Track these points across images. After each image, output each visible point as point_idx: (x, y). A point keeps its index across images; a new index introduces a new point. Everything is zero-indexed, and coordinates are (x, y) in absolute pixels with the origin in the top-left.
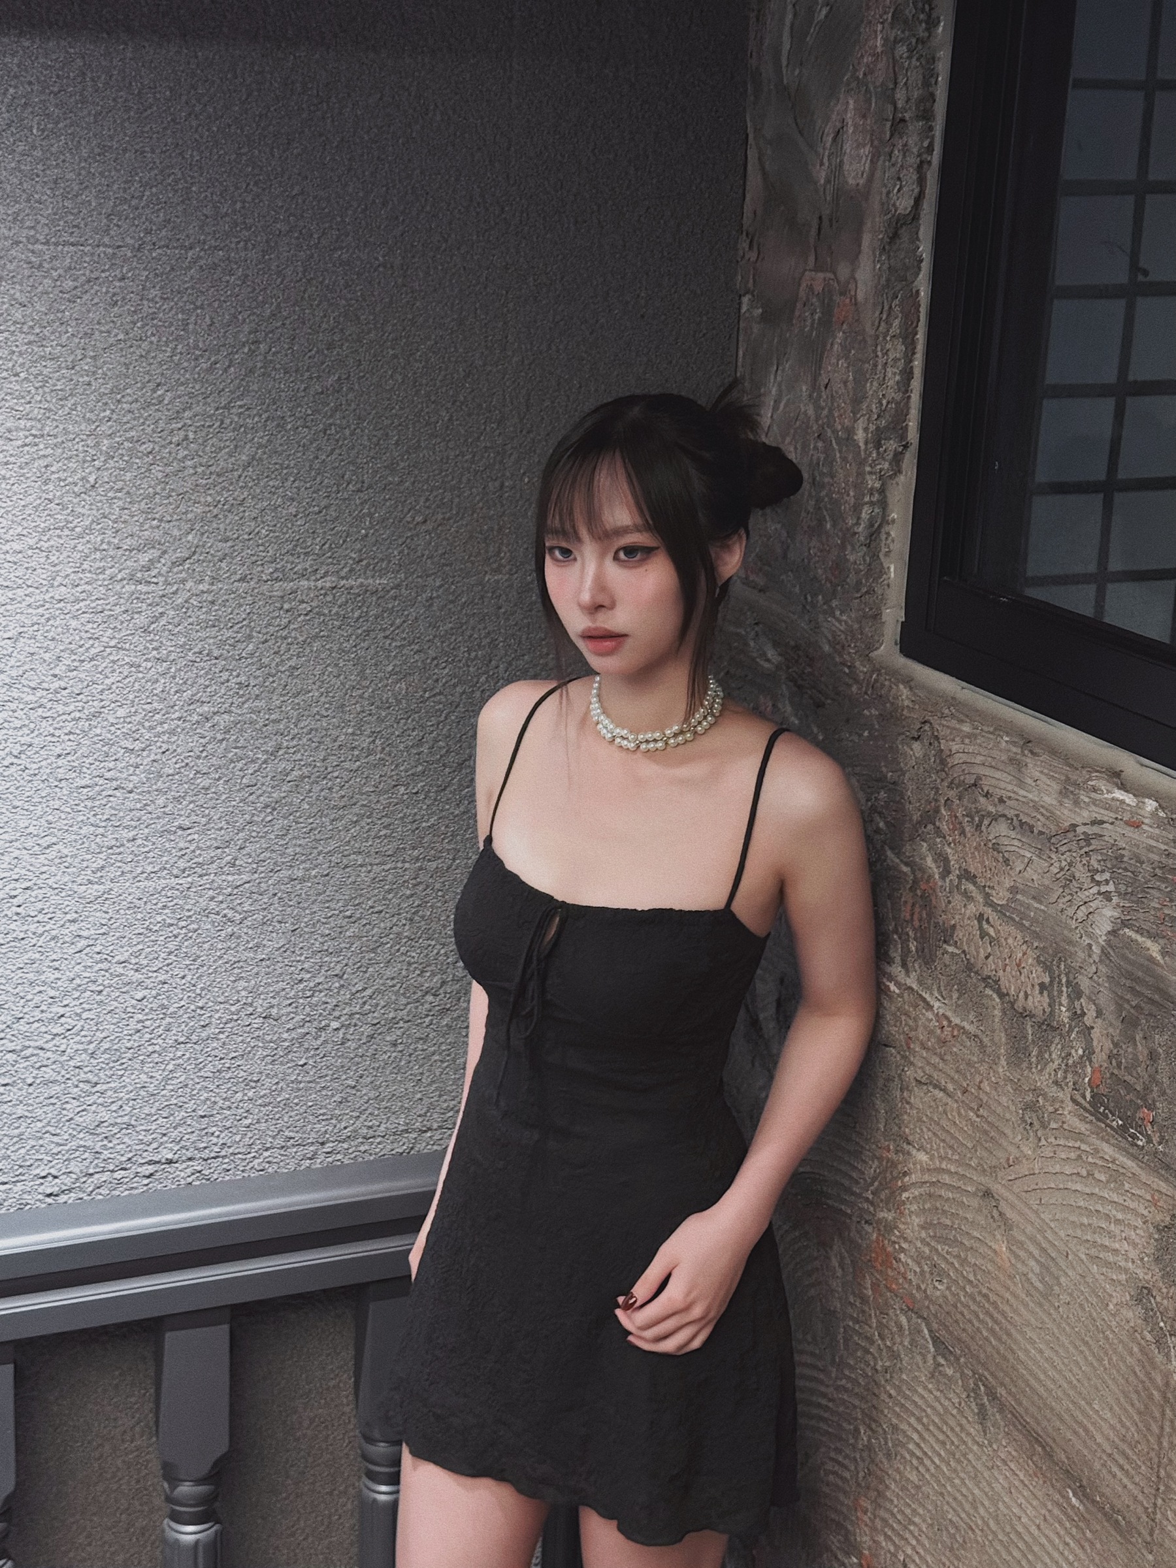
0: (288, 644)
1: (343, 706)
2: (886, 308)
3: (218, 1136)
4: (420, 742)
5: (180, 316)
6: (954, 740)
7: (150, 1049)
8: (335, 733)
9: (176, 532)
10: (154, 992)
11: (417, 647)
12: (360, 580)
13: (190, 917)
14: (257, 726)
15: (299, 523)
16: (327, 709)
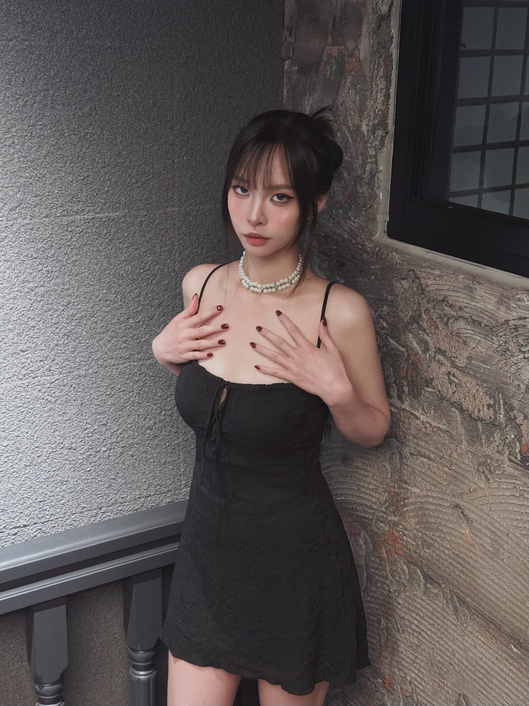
0: (71, 249)
1: (100, 279)
2: (377, 63)
4: (139, 296)
5: (7, 77)
6: (429, 278)
8: (97, 293)
9: (11, 193)
11: (136, 247)
12: (106, 214)
14: (58, 292)
15: (74, 185)
16: (93, 281)
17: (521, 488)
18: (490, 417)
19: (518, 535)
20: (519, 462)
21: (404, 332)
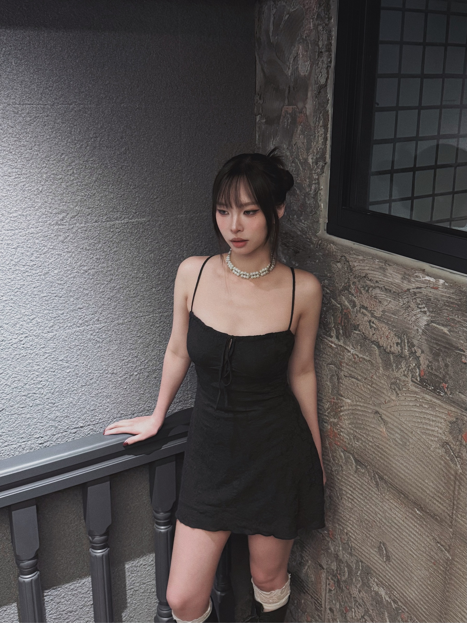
0: (113, 243)
1: (133, 264)
2: (318, 117)
3: (98, 416)
4: (159, 274)
5: (69, 129)
6: (355, 262)
7: (73, 389)
8: (130, 273)
9: (72, 206)
10: (73, 369)
11: (157, 241)
12: (136, 220)
13: (84, 342)
14: (104, 273)
15: (114, 201)
16: (127, 265)
17: (421, 400)
18: (399, 352)
19: (419, 433)
20: (419, 383)
21: (339, 296)
